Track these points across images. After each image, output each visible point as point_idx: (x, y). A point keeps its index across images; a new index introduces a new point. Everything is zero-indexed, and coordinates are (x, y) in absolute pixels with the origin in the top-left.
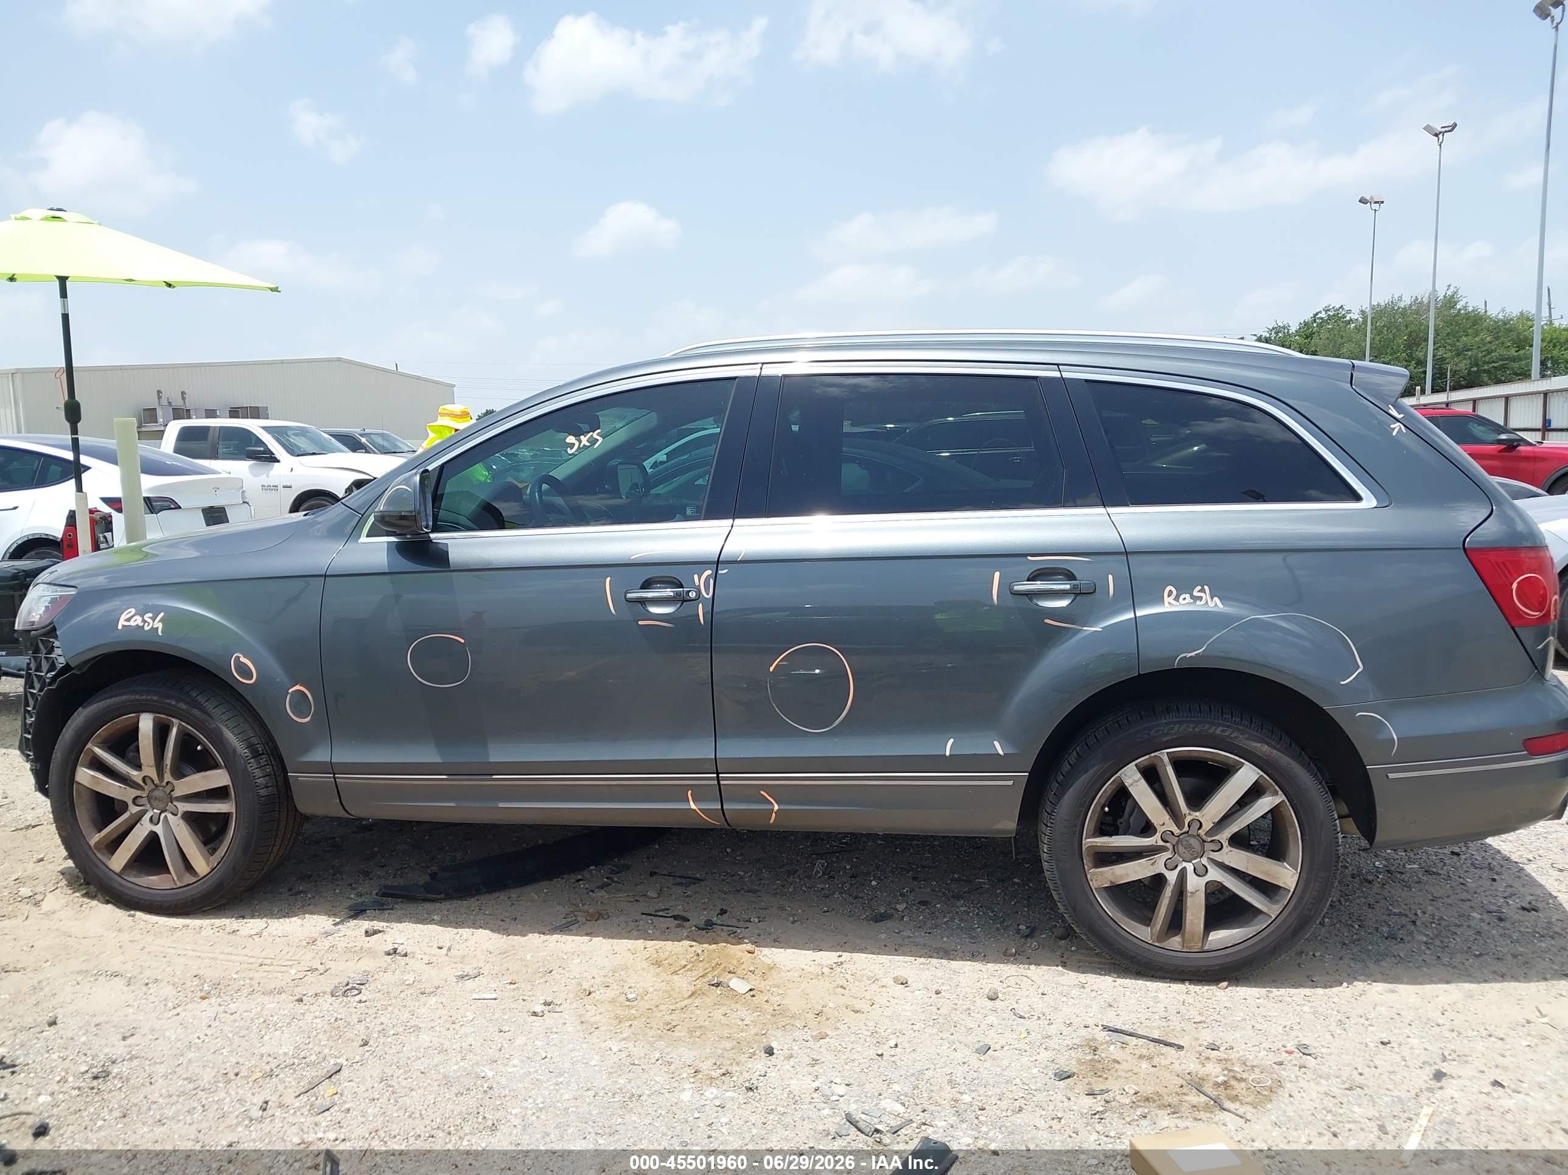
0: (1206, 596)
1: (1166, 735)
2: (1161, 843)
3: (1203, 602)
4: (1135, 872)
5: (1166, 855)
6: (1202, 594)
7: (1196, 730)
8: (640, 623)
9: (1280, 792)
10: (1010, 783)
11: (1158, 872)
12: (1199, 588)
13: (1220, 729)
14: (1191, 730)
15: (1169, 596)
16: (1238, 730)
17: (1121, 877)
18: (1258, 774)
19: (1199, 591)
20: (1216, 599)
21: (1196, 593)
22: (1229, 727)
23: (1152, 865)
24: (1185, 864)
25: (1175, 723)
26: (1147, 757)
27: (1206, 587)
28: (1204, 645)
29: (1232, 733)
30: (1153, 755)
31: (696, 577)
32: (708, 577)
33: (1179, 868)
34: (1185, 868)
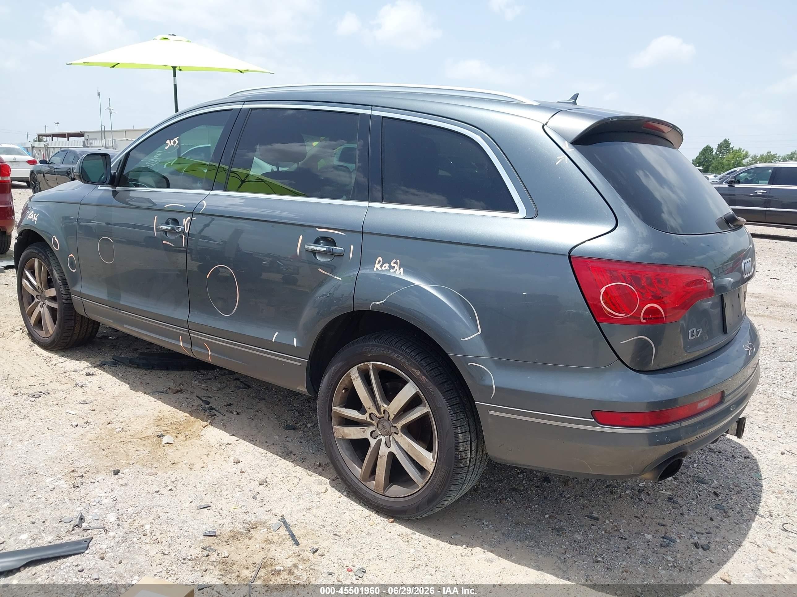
0: (397, 267)
1: (369, 352)
2: (369, 420)
3: (394, 270)
4: (354, 434)
5: (371, 429)
6: (395, 265)
7: (385, 353)
8: (164, 242)
9: (428, 405)
10: (299, 364)
11: (365, 437)
12: (394, 261)
13: (397, 355)
14: (382, 352)
15: (378, 263)
16: (406, 358)
17: (347, 435)
18: (416, 390)
19: (394, 263)
20: (402, 269)
21: (392, 264)
22: (402, 355)
23: (363, 432)
24: (382, 437)
25: (375, 346)
26: (363, 364)
27: (398, 261)
28: (385, 298)
29: (402, 359)
30: (365, 363)
31: (184, 220)
32: (189, 220)
33: (378, 438)
34: (381, 439)
